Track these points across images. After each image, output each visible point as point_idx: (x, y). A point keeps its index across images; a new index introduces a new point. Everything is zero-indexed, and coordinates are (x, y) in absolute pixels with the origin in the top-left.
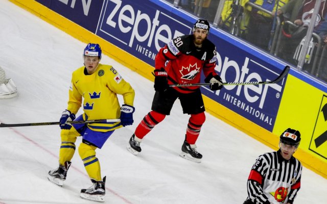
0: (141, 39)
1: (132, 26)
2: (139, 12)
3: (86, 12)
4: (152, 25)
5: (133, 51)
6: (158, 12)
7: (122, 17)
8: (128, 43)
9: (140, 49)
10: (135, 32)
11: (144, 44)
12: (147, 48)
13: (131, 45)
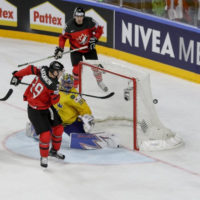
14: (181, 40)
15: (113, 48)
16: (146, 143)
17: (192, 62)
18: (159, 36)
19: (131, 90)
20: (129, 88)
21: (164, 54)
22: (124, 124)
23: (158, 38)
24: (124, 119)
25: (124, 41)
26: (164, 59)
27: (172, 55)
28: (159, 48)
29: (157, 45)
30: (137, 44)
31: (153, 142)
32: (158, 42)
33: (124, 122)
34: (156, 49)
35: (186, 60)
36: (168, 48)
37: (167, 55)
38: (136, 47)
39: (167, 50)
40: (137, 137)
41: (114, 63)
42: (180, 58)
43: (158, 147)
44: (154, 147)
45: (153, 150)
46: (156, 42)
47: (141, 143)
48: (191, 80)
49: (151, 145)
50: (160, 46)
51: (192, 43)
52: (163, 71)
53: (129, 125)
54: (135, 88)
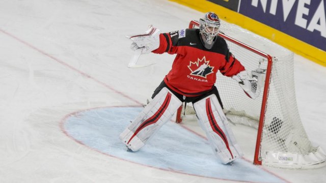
15: (236, 11)
16: (274, 155)
18: (309, 3)
19: (261, 73)
20: (260, 71)
21: (312, 30)
22: (242, 122)
23: (306, 6)
24: (242, 115)
25: (255, 3)
27: (324, 34)
28: (305, 21)
29: (304, 16)
30: (273, 11)
31: (285, 155)
32: (306, 11)
33: (243, 120)
34: (300, 22)
36: (319, 23)
37: (316, 32)
38: (272, 15)
39: (318, 25)
40: (262, 143)
43: (290, 163)
44: (284, 161)
45: (283, 167)
46: (302, 10)
47: (267, 153)
49: (280, 158)
50: (308, 18)
53: (250, 125)
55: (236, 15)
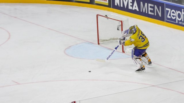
0: (180, 20)
1: (176, 16)
2: (177, 11)
3: (160, 16)
4: (182, 14)
5: (178, 24)
6: (183, 10)
7: (172, 14)
8: (176, 22)
9: (180, 23)
10: (177, 18)
11: (181, 21)
12: (182, 22)
13: (177, 22)
14: (141, 3)
16: (128, 49)
17: (147, 12)
18: (131, 2)
19: (120, 26)
21: (134, 9)
23: (131, 3)
25: (116, 4)
26: (134, 12)
27: (138, 10)
28: (132, 7)
29: (131, 6)
30: (122, 6)
31: (131, 49)
32: (131, 4)
34: (130, 8)
35: (144, 12)
36: (135, 7)
37: (135, 10)
38: (122, 7)
40: (124, 47)
41: (112, 14)
42: (141, 11)
46: (130, 4)
48: (146, 20)
50: (132, 6)
51: (146, 4)
52: (134, 17)
54: (122, 25)
55: (111, 9)
